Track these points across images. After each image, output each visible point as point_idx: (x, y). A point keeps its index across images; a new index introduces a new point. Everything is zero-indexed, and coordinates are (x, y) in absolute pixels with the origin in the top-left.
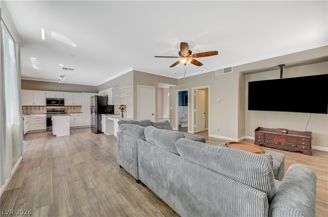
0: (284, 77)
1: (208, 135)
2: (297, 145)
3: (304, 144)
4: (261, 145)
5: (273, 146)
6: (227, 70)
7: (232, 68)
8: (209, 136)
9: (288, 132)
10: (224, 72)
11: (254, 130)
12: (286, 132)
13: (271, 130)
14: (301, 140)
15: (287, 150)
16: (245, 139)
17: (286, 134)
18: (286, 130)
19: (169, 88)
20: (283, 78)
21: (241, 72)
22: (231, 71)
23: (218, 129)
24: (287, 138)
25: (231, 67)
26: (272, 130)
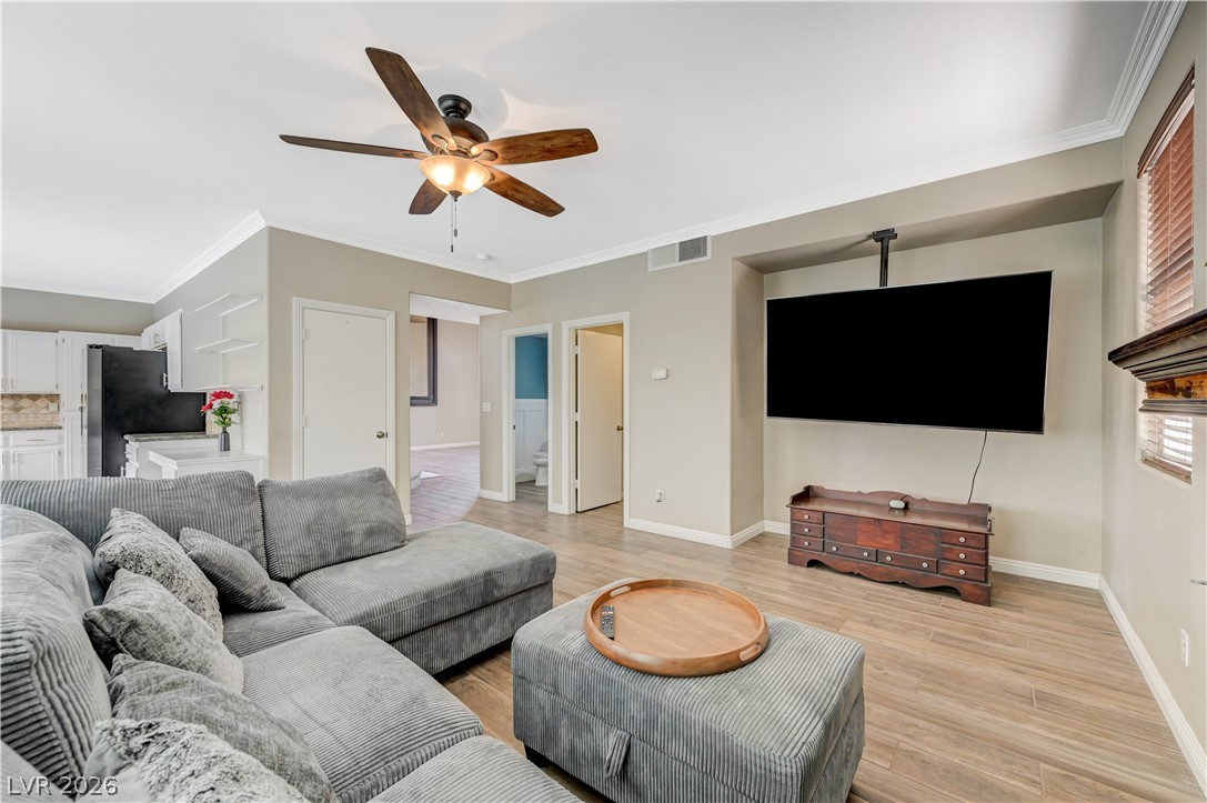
0: (894, 282)
1: (623, 522)
2: (937, 562)
3: (962, 556)
4: (813, 564)
5: (855, 565)
6: (692, 249)
7: (709, 242)
8: (626, 525)
9: (910, 507)
10: (681, 260)
11: (789, 501)
12: (901, 505)
13: (849, 498)
14: (954, 541)
15: (904, 585)
16: (762, 535)
17: (902, 513)
18: (903, 498)
19: (477, 322)
20: (892, 283)
21: (742, 260)
22: (705, 255)
23: (658, 497)
24: (905, 534)
25: (706, 237)
26: (856, 498)
